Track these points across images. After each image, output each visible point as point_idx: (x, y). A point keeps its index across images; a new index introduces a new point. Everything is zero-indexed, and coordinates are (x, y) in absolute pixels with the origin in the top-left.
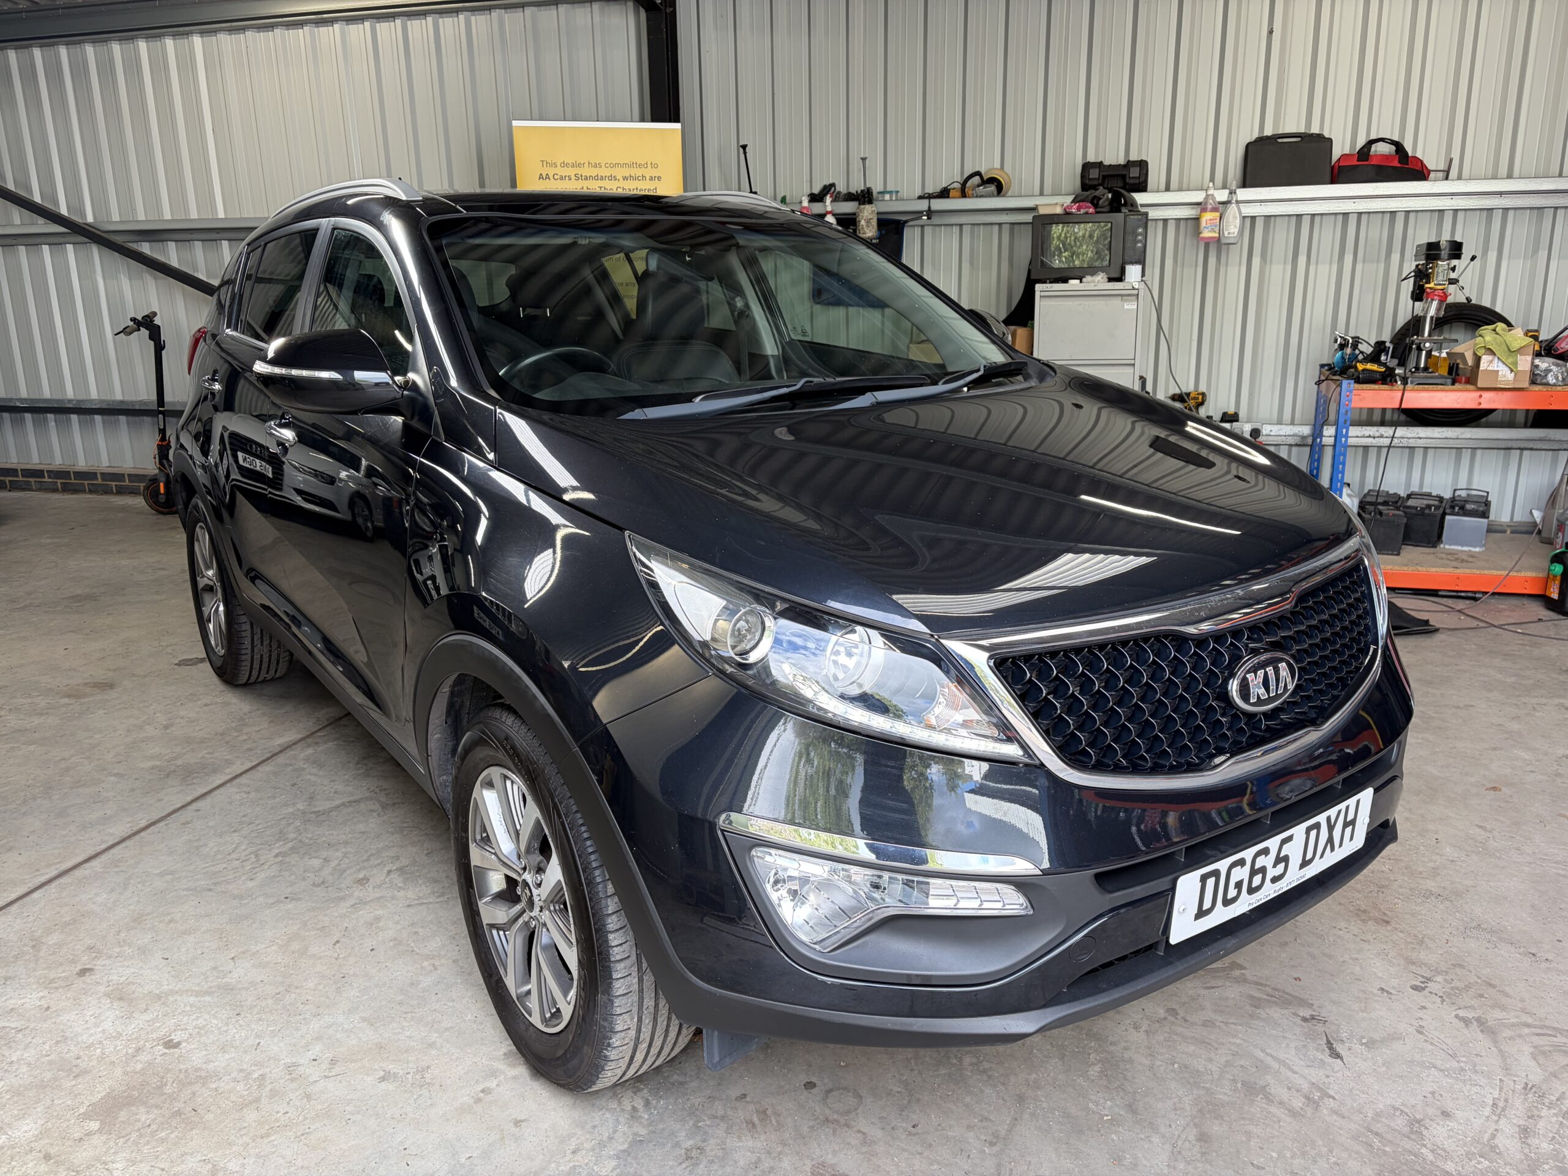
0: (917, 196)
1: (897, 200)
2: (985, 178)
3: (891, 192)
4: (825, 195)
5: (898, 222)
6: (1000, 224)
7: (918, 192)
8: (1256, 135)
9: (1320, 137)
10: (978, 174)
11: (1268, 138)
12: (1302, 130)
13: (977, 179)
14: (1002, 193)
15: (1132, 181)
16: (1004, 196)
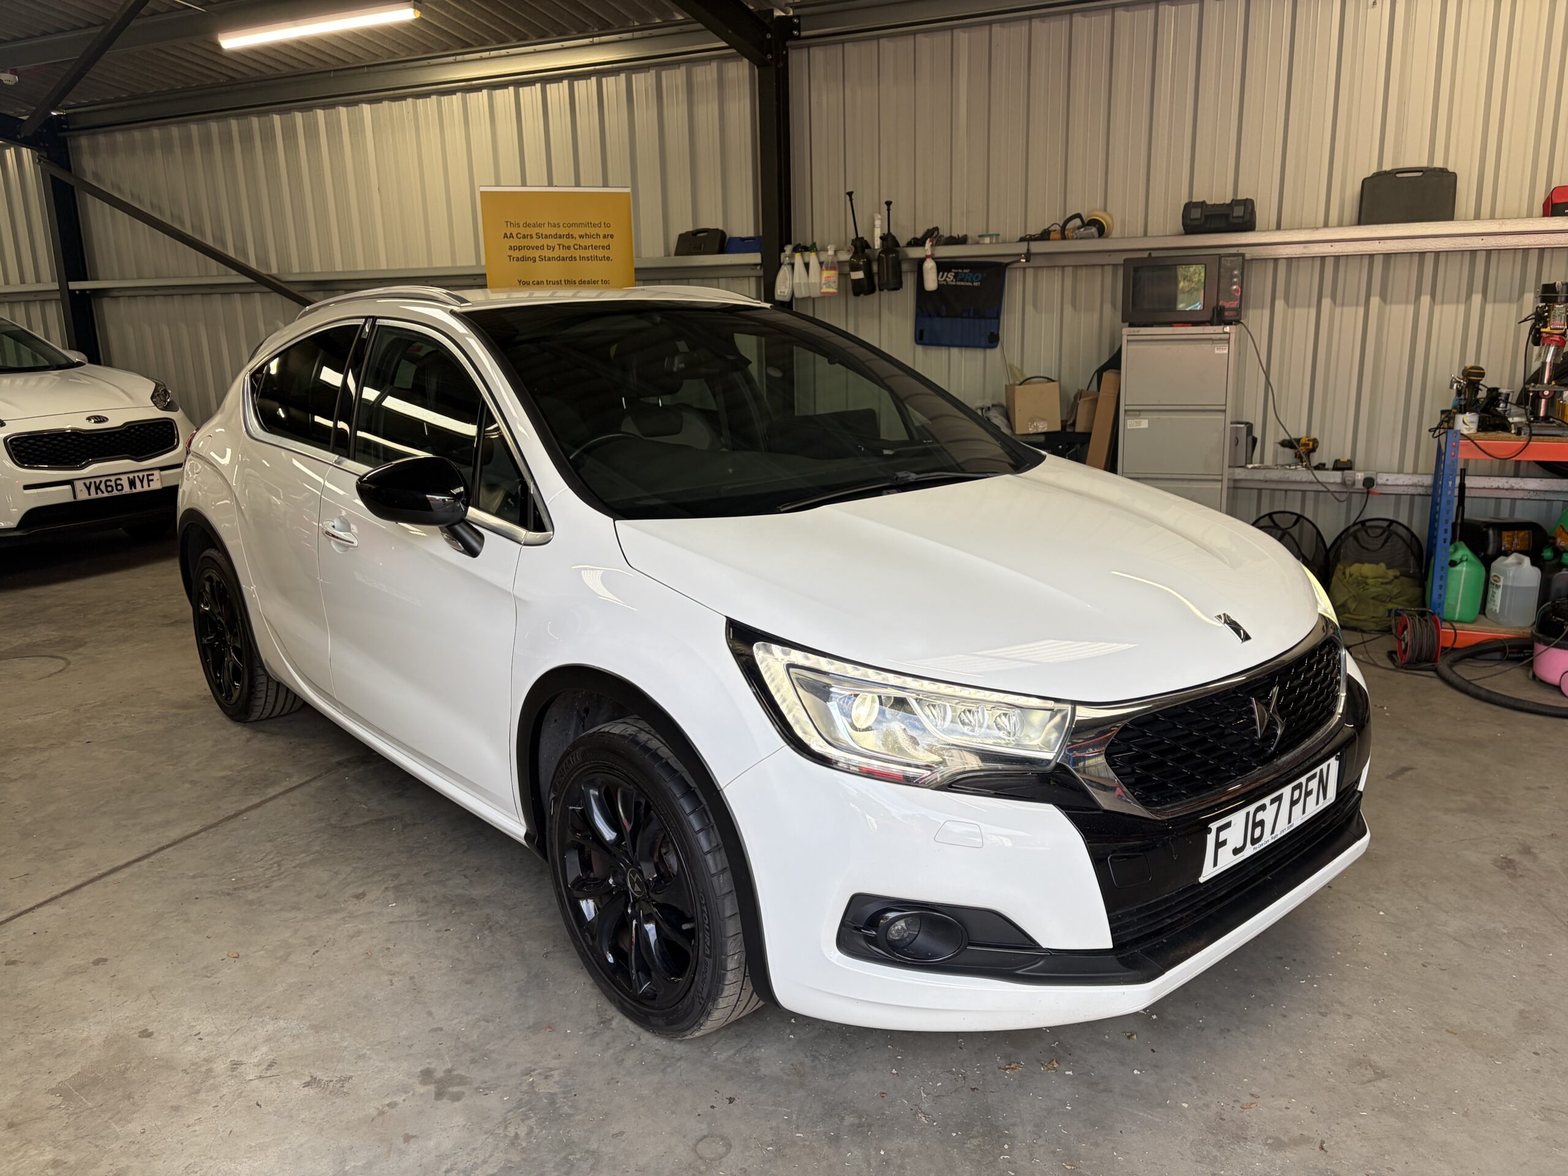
0: (1018, 239)
1: (996, 243)
2: (1086, 222)
3: (991, 236)
4: (927, 239)
5: (999, 264)
6: (1102, 266)
7: (1020, 234)
8: (1374, 169)
9: (1443, 171)
10: (1078, 216)
11: (1386, 173)
12: (1424, 163)
13: (1078, 222)
14: (1105, 235)
15: (1236, 221)
16: (1107, 237)
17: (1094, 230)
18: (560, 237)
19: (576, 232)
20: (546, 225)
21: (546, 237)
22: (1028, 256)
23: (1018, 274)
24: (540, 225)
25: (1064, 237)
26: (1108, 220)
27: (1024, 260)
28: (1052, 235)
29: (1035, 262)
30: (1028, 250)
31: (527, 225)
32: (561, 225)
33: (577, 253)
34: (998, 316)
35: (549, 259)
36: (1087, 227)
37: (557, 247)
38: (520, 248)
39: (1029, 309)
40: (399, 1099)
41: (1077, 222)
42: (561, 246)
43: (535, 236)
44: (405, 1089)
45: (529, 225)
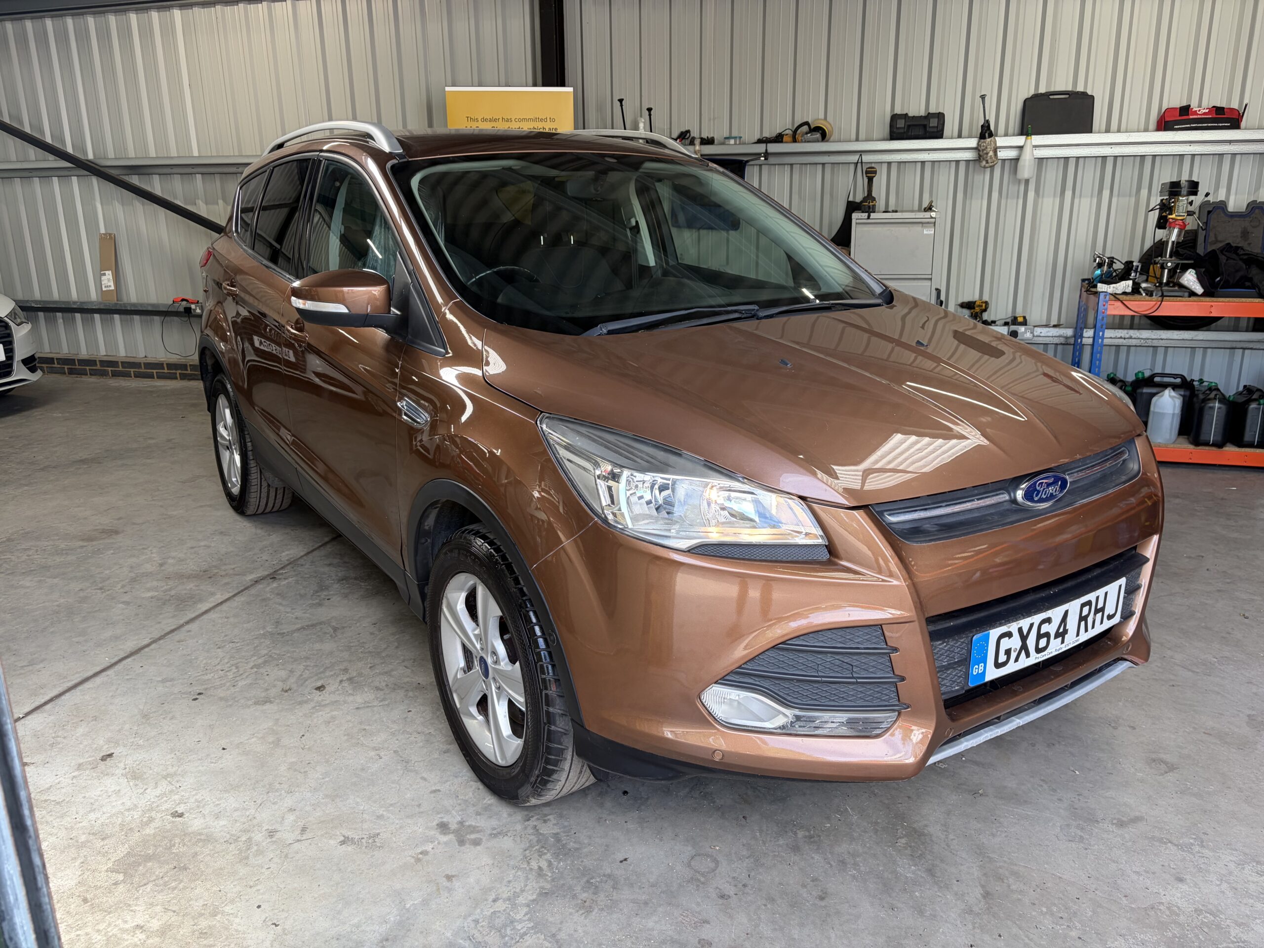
0: (756, 141)
1: (740, 144)
2: (812, 127)
3: (735, 138)
5: (740, 160)
6: (823, 164)
7: (757, 136)
8: (1032, 92)
9: (1084, 94)
10: (807, 123)
11: (1042, 94)
12: (1070, 88)
13: (806, 128)
14: (826, 139)
15: (932, 130)
17: (818, 135)
22: (767, 155)
23: (756, 169)
25: (795, 140)
26: (829, 126)
27: (763, 159)
28: (785, 138)
29: (772, 160)
36: (814, 133)
40: (429, 847)
44: (431, 840)
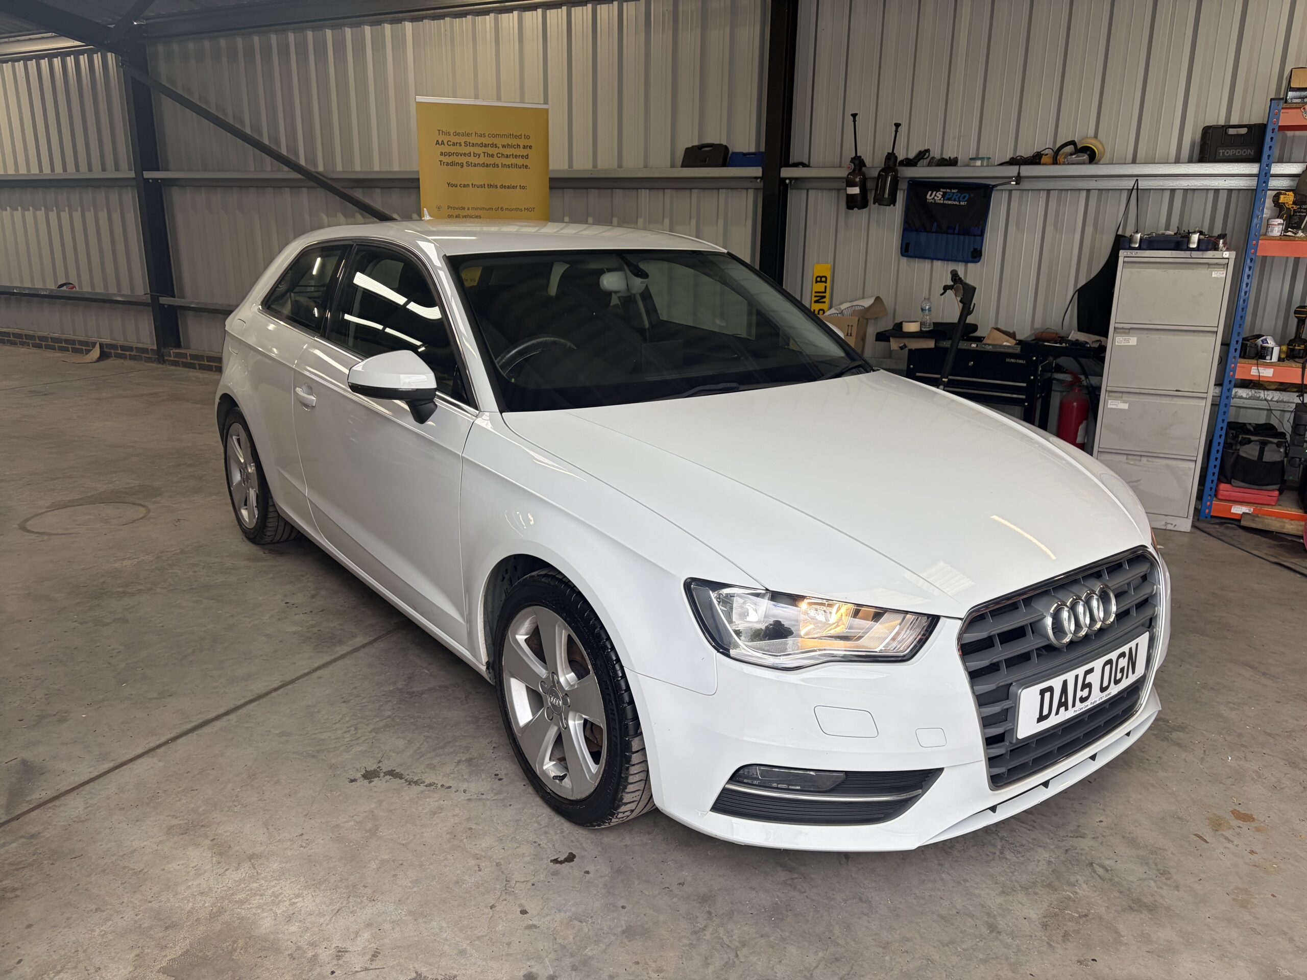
1: (986, 166)
2: (1079, 146)
3: (981, 159)
4: (920, 160)
5: (988, 185)
6: (1088, 191)
10: (1072, 143)
14: (1094, 162)
16: (1096, 163)
17: (1085, 157)
18: (486, 146)
19: (500, 142)
20: (474, 135)
21: (473, 145)
22: (1019, 179)
23: (1005, 195)
24: (468, 135)
25: (1055, 162)
26: (1100, 146)
27: (1014, 183)
28: (1044, 159)
29: (1025, 185)
30: (1019, 173)
31: (457, 134)
32: (487, 135)
33: (499, 161)
34: (982, 234)
35: (475, 165)
36: (1080, 154)
37: (482, 155)
38: (450, 154)
39: (1012, 228)
41: (1070, 148)
42: (486, 154)
43: (463, 144)
45: (458, 134)
